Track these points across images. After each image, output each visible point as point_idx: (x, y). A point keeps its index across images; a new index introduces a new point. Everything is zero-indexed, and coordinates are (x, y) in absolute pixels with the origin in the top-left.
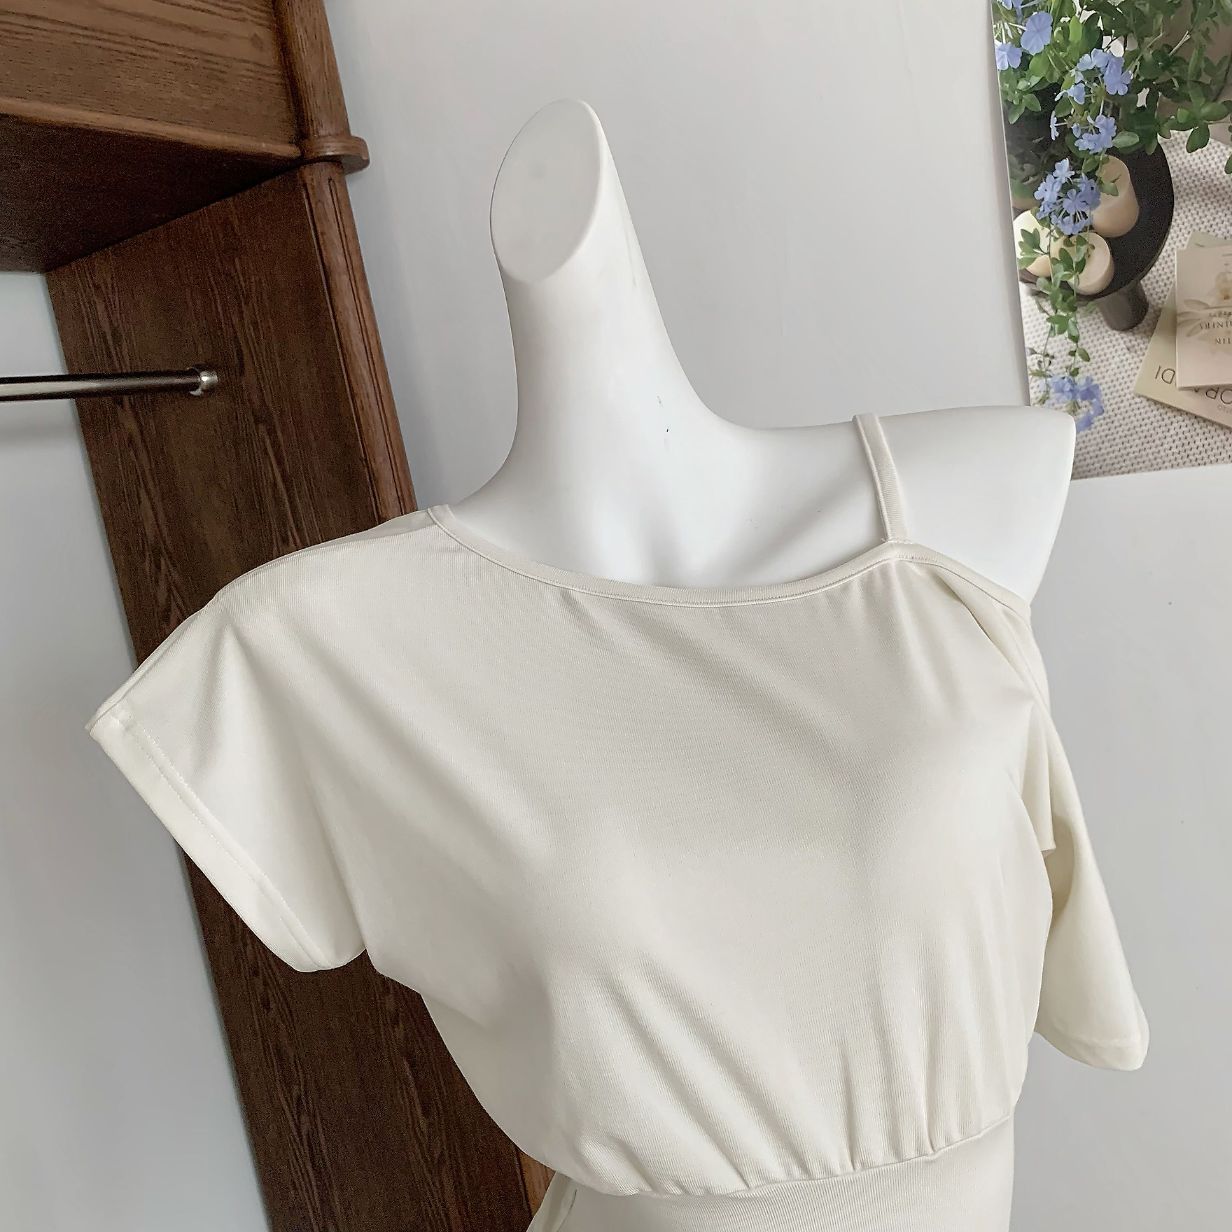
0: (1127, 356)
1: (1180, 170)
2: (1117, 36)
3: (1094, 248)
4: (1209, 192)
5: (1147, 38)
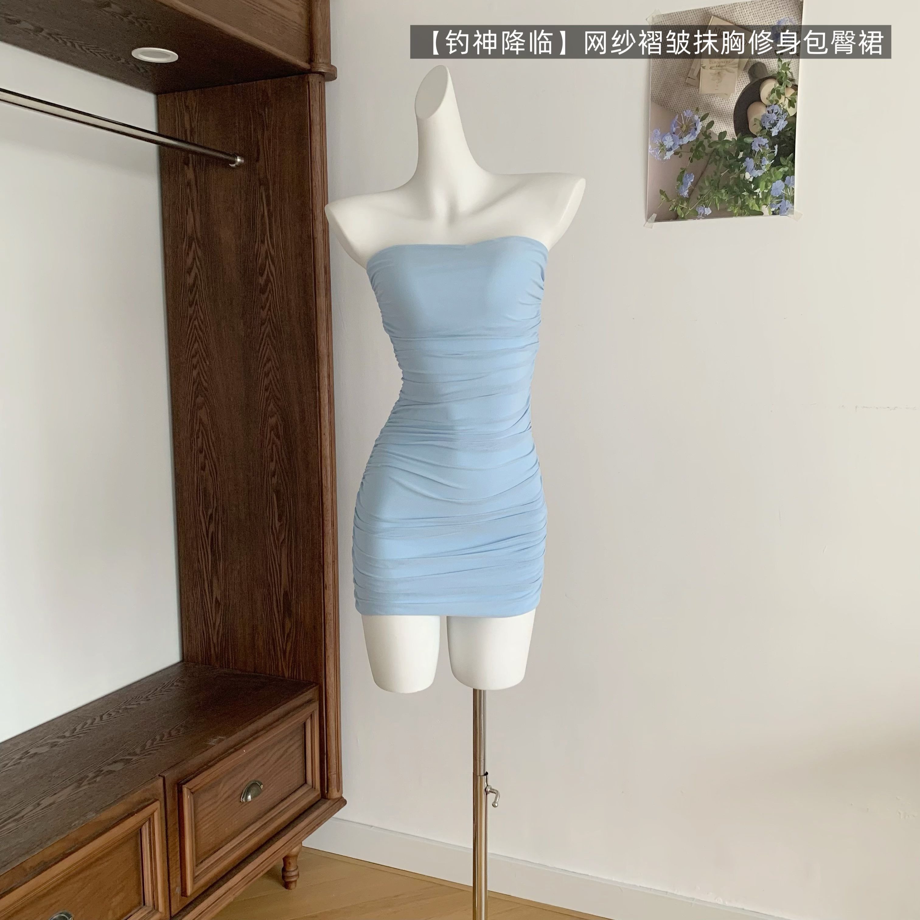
1: (730, 125)
2: (747, 180)
3: (767, 98)
4: (720, 114)
5: (736, 177)
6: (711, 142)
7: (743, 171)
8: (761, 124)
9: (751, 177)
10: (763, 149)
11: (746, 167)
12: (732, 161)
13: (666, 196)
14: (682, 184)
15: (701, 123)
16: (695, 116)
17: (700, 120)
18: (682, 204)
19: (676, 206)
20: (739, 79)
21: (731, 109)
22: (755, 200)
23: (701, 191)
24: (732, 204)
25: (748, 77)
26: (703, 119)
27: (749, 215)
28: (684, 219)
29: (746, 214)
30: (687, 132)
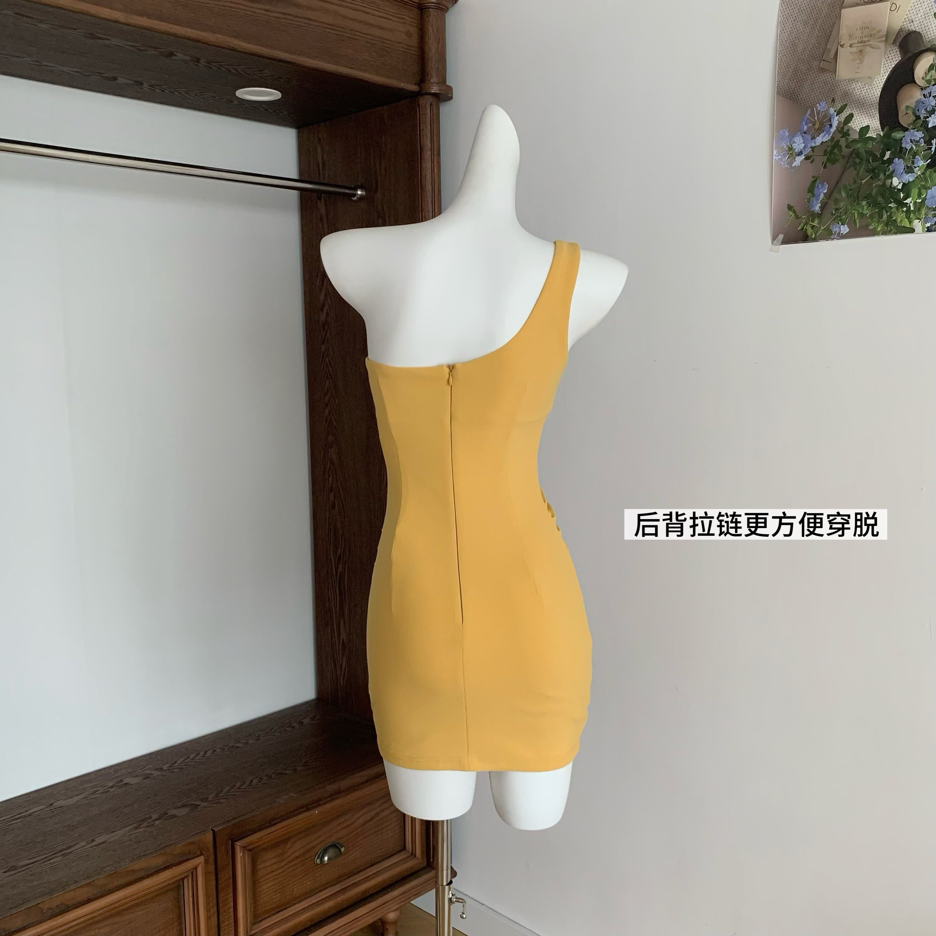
0: (913, 17)
1: (874, 117)
2: (895, 188)
3: (923, 78)
4: (862, 105)
5: (881, 184)
6: (850, 140)
7: (891, 176)
8: (914, 113)
9: (900, 183)
10: (915, 145)
11: (894, 171)
12: (876, 163)
13: (795, 212)
14: (813, 197)
15: (837, 118)
16: (831, 109)
17: (836, 114)
18: (813, 221)
19: (806, 224)
20: (886, 56)
21: (876, 96)
22: (904, 214)
23: (836, 205)
24: (875, 220)
25: (899, 53)
26: (839, 112)
27: (896, 233)
28: (815, 240)
29: (893, 231)
30: (820, 130)
